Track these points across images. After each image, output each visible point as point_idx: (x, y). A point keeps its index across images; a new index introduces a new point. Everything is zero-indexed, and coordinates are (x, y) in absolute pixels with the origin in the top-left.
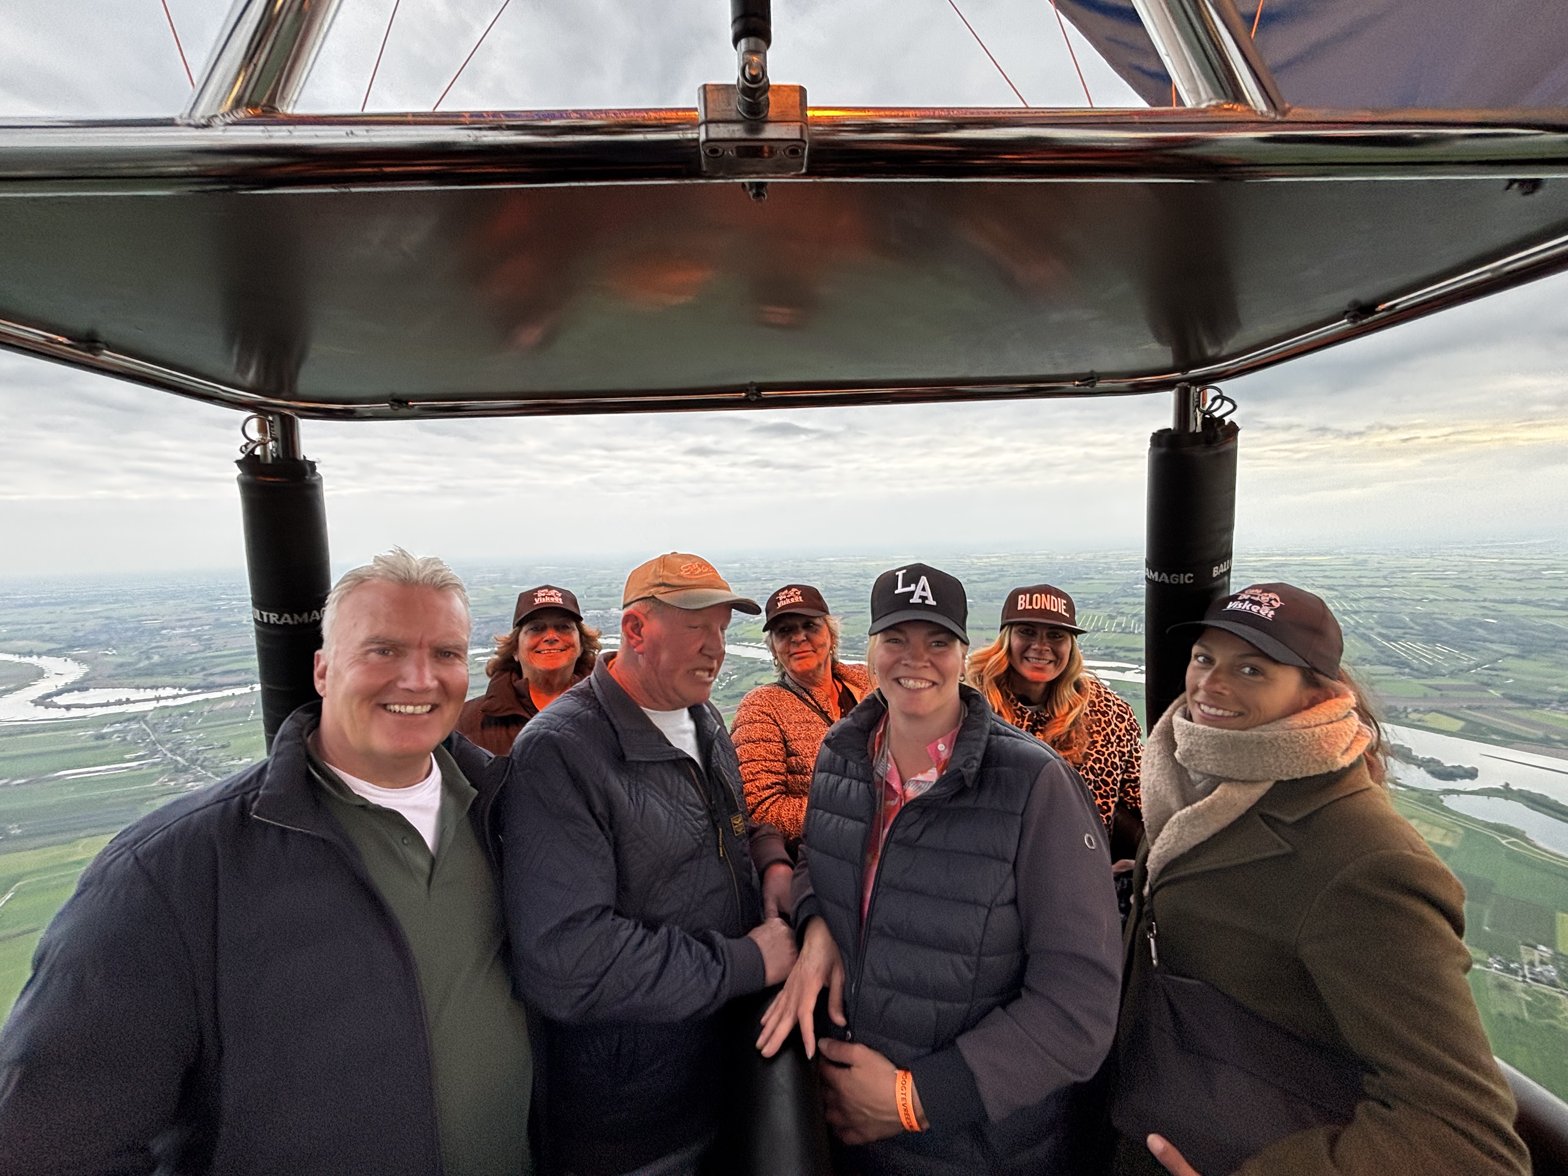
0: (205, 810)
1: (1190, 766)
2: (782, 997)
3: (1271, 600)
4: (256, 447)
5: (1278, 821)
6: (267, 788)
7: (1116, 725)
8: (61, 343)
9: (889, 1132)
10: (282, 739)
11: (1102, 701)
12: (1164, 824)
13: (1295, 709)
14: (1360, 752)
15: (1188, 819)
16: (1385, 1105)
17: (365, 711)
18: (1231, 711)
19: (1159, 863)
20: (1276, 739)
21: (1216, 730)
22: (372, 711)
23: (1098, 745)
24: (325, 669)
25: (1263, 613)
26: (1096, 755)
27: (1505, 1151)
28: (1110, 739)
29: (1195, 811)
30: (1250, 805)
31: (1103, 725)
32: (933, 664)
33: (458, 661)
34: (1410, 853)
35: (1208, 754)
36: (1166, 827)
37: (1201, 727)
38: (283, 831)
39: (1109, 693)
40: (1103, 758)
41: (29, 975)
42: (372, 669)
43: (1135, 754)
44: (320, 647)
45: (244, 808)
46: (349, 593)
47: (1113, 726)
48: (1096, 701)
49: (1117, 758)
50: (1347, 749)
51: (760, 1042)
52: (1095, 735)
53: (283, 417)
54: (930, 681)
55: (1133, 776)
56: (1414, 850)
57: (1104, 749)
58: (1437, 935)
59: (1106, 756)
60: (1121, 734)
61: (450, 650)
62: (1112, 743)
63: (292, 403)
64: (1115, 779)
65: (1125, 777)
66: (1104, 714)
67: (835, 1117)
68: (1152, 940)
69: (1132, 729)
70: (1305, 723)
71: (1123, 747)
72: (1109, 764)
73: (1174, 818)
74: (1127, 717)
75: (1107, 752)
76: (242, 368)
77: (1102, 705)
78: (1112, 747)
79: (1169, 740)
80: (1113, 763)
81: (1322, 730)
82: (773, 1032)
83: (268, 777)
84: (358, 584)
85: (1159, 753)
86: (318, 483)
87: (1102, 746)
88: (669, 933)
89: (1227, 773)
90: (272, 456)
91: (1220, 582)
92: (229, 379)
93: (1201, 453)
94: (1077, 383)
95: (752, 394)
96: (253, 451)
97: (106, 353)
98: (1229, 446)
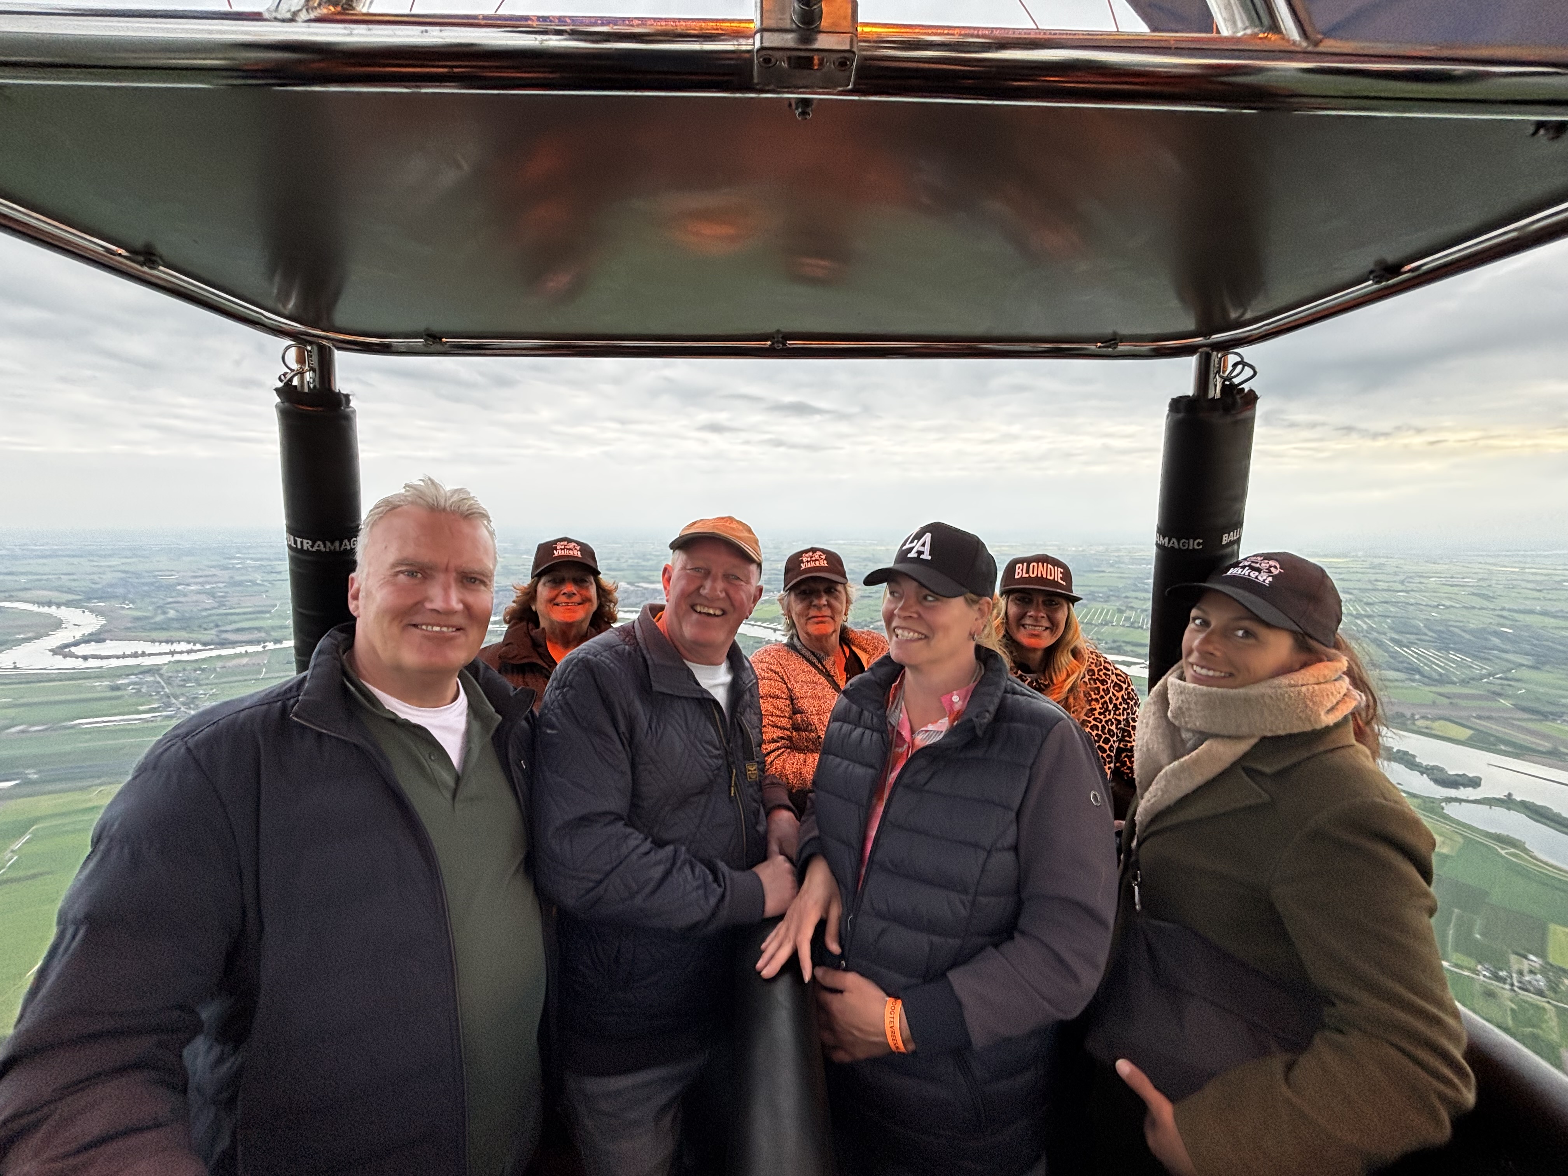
0: (250, 710)
3: (1270, 567)
4: (294, 375)
5: (1261, 774)
7: (1113, 693)
8: (122, 256)
10: (320, 652)
11: (1100, 670)
12: (1153, 780)
14: (1346, 713)
15: (1174, 773)
17: (395, 630)
23: (1096, 713)
24: (358, 590)
26: (1093, 722)
28: (1108, 707)
29: (1182, 766)
31: (1102, 693)
33: (483, 588)
36: (1155, 782)
38: (320, 735)
40: (1100, 725)
43: (1132, 723)
44: (353, 570)
45: (284, 711)
46: (381, 518)
47: (1111, 694)
48: (1096, 670)
49: (1114, 726)
52: (1094, 703)
53: (321, 348)
55: (1129, 745)
57: (1102, 717)
59: (1103, 723)
60: (1118, 702)
62: (1110, 711)
63: (331, 335)
64: (1112, 746)
65: (1121, 746)
66: (1103, 682)
68: (1136, 888)
69: (1129, 698)
71: (1119, 715)
72: (1106, 731)
73: (1162, 773)
74: (1124, 686)
76: (284, 297)
77: (1101, 673)
78: (1109, 714)
79: (1163, 700)
80: (1110, 730)
83: (307, 685)
84: (390, 510)
85: (1154, 714)
86: (352, 416)
87: (1100, 714)
88: (676, 851)
89: (1215, 729)
90: (309, 386)
91: (1229, 550)
92: (270, 303)
93: (1217, 419)
94: (1099, 344)
95: (778, 342)
96: (291, 380)
97: (161, 268)
98: (1247, 414)
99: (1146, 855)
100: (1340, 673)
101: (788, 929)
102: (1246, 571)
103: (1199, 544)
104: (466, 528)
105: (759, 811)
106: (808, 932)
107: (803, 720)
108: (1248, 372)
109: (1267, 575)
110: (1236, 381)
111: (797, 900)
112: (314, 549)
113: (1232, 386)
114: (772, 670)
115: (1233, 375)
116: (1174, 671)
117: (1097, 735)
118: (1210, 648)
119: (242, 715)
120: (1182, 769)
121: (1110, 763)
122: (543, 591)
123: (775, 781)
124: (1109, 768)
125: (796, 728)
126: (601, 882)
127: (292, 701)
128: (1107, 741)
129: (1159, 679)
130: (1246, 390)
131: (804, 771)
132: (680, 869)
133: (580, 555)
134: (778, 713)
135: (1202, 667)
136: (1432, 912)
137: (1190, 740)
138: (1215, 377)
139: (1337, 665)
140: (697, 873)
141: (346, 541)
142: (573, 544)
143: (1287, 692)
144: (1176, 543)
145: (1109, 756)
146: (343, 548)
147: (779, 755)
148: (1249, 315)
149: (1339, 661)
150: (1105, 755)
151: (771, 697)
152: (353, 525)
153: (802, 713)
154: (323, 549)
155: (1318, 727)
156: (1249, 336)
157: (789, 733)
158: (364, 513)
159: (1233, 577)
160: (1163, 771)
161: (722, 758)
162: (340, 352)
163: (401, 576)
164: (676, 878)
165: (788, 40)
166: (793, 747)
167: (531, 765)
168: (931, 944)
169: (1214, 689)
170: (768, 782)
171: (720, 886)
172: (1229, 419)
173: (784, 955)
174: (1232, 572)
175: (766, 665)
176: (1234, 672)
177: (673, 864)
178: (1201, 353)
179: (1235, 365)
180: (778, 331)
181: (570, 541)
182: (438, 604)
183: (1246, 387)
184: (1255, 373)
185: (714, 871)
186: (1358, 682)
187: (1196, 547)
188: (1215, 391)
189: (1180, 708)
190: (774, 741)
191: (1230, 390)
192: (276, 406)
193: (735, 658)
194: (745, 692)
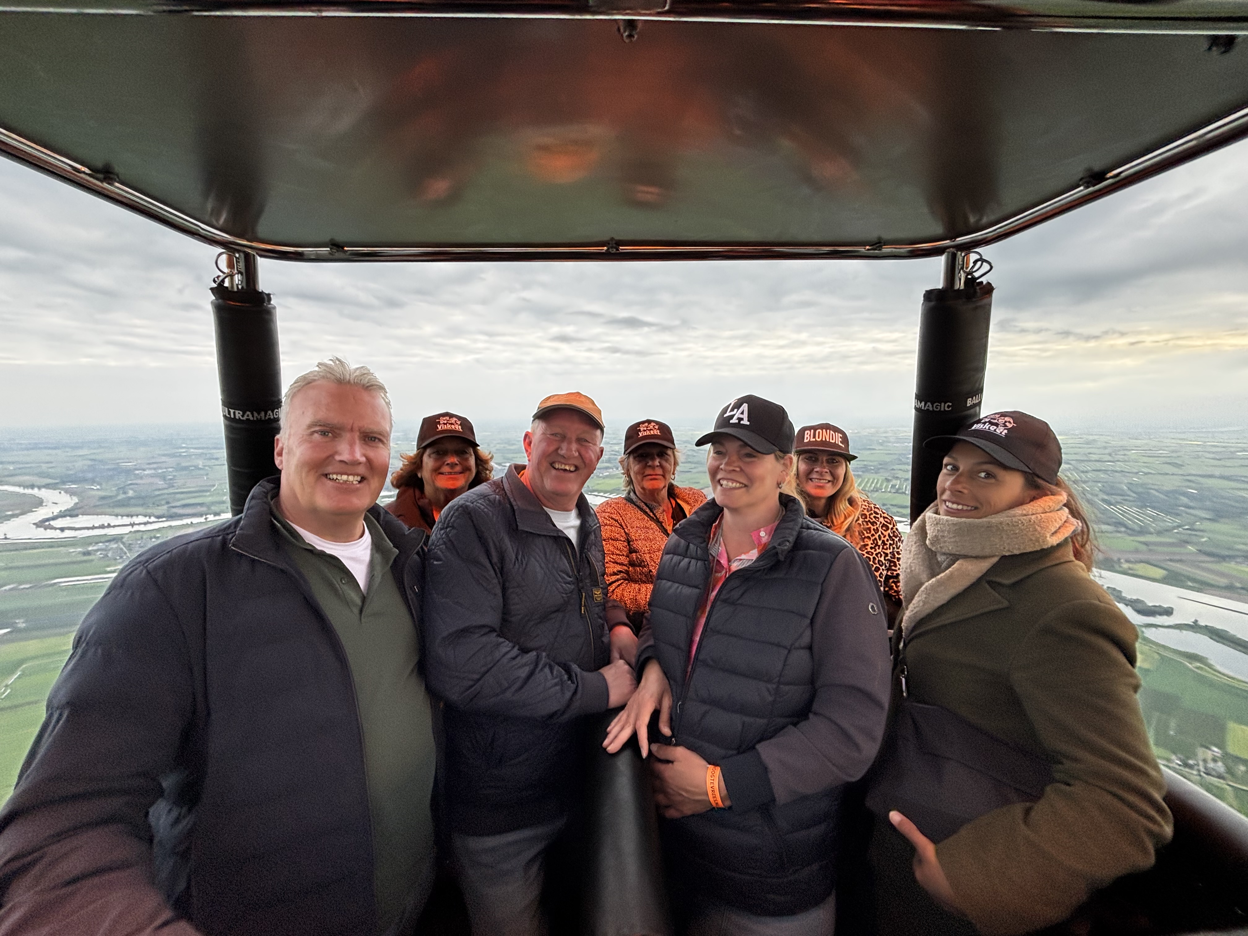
0: (197, 542)
1: (937, 549)
2: (623, 715)
3: (1006, 422)
4: (225, 278)
5: (1000, 584)
6: (241, 529)
7: (882, 533)
8: (84, 172)
9: (700, 809)
11: (872, 514)
13: (1019, 503)
14: (1066, 535)
16: (1069, 785)
17: (311, 479)
18: (968, 506)
19: (911, 622)
20: (1001, 523)
21: (956, 519)
22: (318, 479)
23: (868, 547)
24: (282, 449)
25: (998, 431)
27: (1153, 813)
28: (877, 542)
29: (938, 581)
30: (980, 575)
31: (873, 532)
32: (742, 470)
33: (381, 445)
34: (1097, 602)
35: (950, 538)
37: (946, 518)
38: (254, 560)
39: (878, 508)
41: (71, 652)
42: (316, 446)
43: (897, 556)
45: (224, 543)
47: (880, 533)
48: (868, 514)
50: (1056, 532)
51: (606, 743)
52: (866, 540)
53: (247, 255)
54: (740, 483)
55: (895, 573)
56: (1100, 601)
57: (873, 551)
58: (1114, 663)
60: (885, 539)
61: (375, 435)
62: (879, 546)
63: (254, 244)
65: (889, 573)
67: (661, 798)
68: (903, 680)
69: (894, 536)
70: (1024, 512)
71: (887, 549)
72: (877, 562)
73: (922, 588)
74: (890, 526)
75: (875, 553)
76: (216, 213)
77: (872, 516)
78: (879, 549)
80: (879, 561)
81: (1037, 517)
82: (616, 737)
86: (273, 311)
87: (871, 548)
90: (238, 288)
91: (972, 411)
92: (207, 218)
93: (961, 306)
94: (867, 247)
95: (612, 247)
96: (223, 281)
97: (117, 184)
98: (985, 301)
99: (911, 653)
101: (628, 716)
102: (987, 426)
103: (949, 407)
104: (366, 397)
105: (603, 625)
106: (646, 719)
107: (637, 558)
108: (986, 267)
109: (1003, 428)
110: (976, 275)
111: (636, 694)
112: (244, 418)
113: (973, 279)
114: (612, 518)
116: (931, 508)
118: (959, 487)
119: (190, 546)
120: (940, 583)
123: (616, 604)
125: (632, 564)
126: (479, 680)
127: (230, 536)
129: (919, 516)
130: (985, 283)
131: (638, 597)
132: (542, 670)
134: (618, 552)
135: (953, 503)
136: (1136, 688)
137: (944, 561)
138: (959, 272)
139: (1060, 498)
140: (555, 673)
141: (270, 412)
143: (1020, 520)
144: (931, 406)
147: (619, 585)
148: (985, 220)
149: (1061, 495)
151: (612, 540)
152: (276, 399)
153: (636, 552)
154: (251, 418)
155: (1045, 547)
156: (986, 238)
157: (626, 568)
158: (285, 389)
159: (976, 431)
160: (924, 586)
161: (573, 584)
162: (263, 259)
163: (316, 435)
164: (539, 676)
166: (630, 579)
167: (422, 589)
168: (743, 724)
169: (963, 520)
170: (610, 604)
171: (573, 682)
172: (971, 306)
173: (625, 735)
174: (975, 427)
175: (607, 514)
176: (979, 506)
177: (537, 665)
178: (949, 252)
179: (975, 262)
180: (612, 239)
182: (345, 456)
183: (984, 280)
184: (991, 268)
185: (568, 671)
186: (1075, 513)
187: (947, 409)
188: (960, 284)
190: (615, 574)
191: (971, 282)
192: (212, 302)
193: (582, 507)
194: (590, 533)
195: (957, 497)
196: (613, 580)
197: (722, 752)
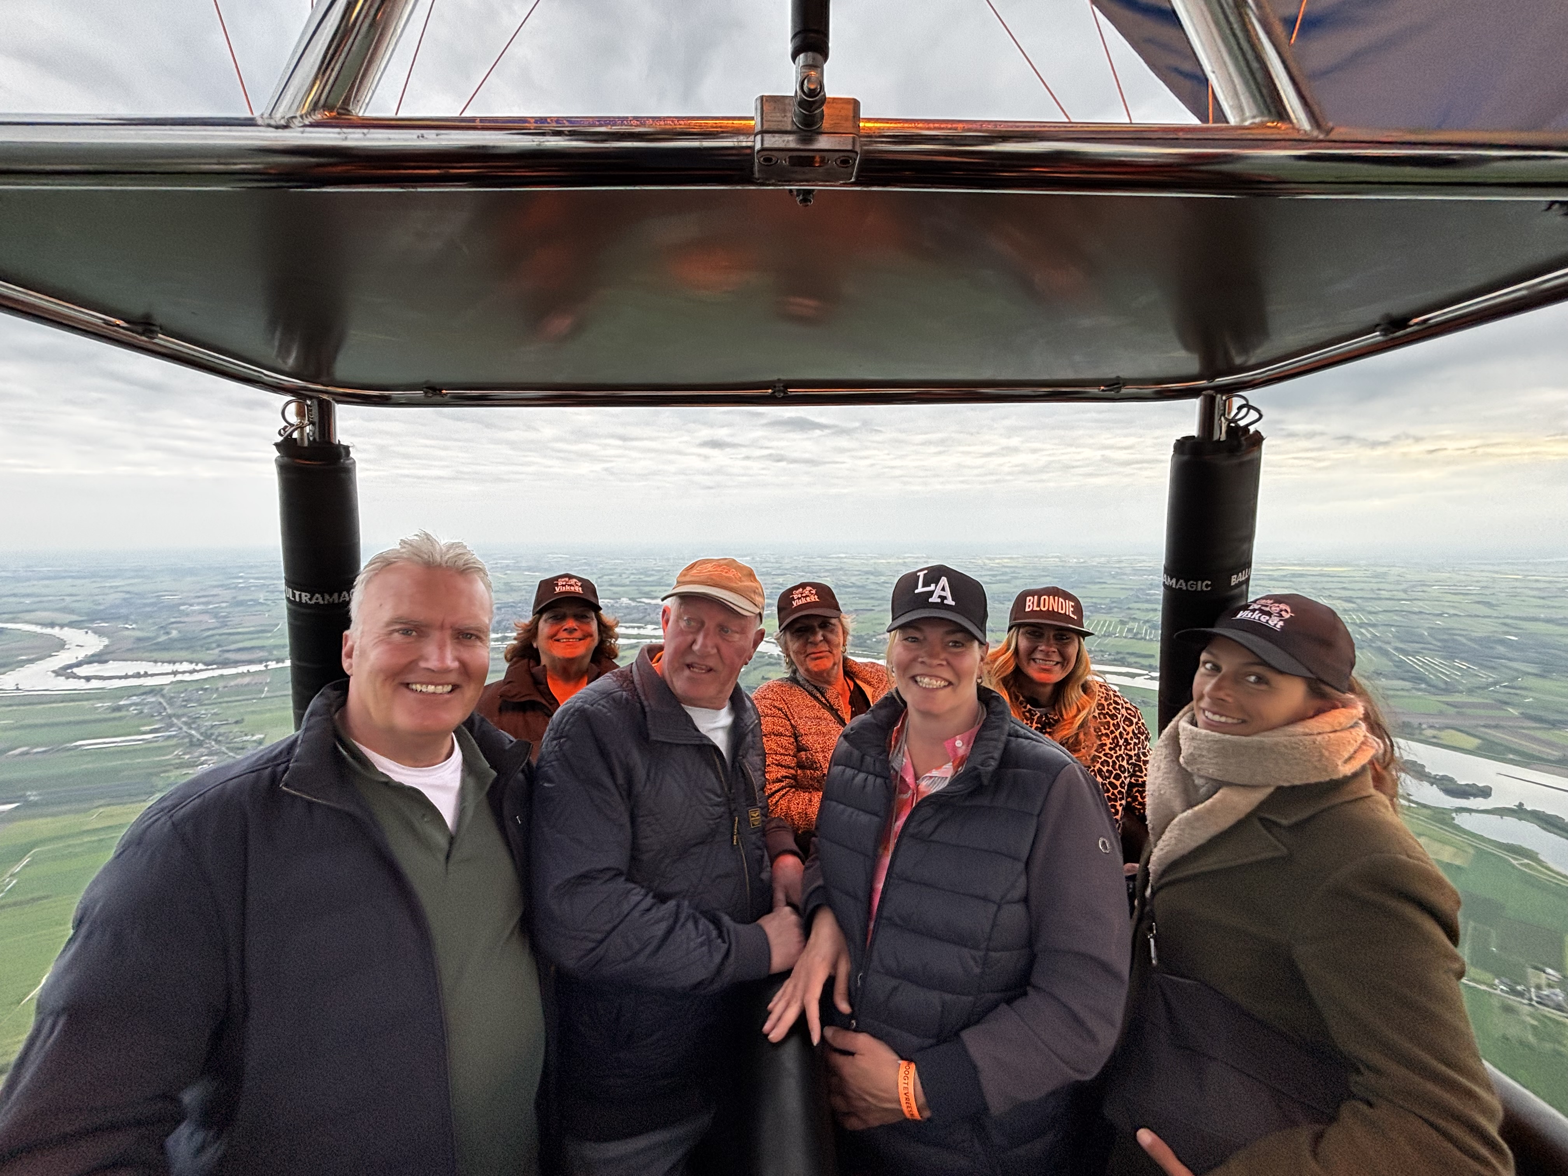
4: (294, 430)
8: (118, 326)
53: (321, 402)
76: (283, 352)
86: (352, 467)
90: (309, 439)
91: (1237, 591)
92: (270, 363)
93: (1223, 461)
94: (1102, 388)
95: (779, 391)
96: (291, 434)
97: (160, 335)
98: (1253, 455)
100: (1355, 720)
101: (795, 986)
102: (1256, 615)
103: (1207, 586)
105: (762, 856)
106: (816, 991)
107: (807, 758)
108: (1253, 415)
109: (1278, 619)
110: (1242, 423)
111: (804, 954)
112: (313, 602)
113: (1238, 427)
114: (775, 707)
115: (1238, 417)
116: (1184, 715)
117: (1108, 771)
118: (1221, 694)
120: (1197, 817)
121: (1121, 799)
122: (545, 628)
124: (1121, 805)
125: (801, 765)
126: (602, 941)
128: (1117, 777)
129: (1170, 721)
130: (1252, 432)
131: (809, 811)
132: (683, 925)
133: (581, 592)
134: (782, 751)
135: (1214, 713)
136: (1460, 974)
138: (1220, 419)
139: (1354, 711)
140: (701, 927)
141: (345, 593)
142: (575, 580)
143: (1301, 741)
144: (1184, 584)
145: (1120, 792)
146: (341, 599)
147: (784, 795)
148: (1252, 361)
149: (1355, 708)
150: (1116, 792)
151: (775, 735)
152: (351, 576)
153: (806, 751)
154: (322, 602)
155: (1335, 777)
156: (1254, 380)
157: (793, 772)
158: (363, 564)
159: (1242, 620)
160: (1176, 820)
161: (724, 805)
162: (341, 406)
164: (679, 935)
165: (790, 142)
166: (797, 785)
168: (944, 1004)
169: (1227, 736)
171: (724, 942)
172: (1235, 461)
173: (791, 1016)
174: (1241, 615)
175: (769, 701)
176: (1246, 718)
177: (675, 922)
178: (1205, 395)
179: (1240, 408)
180: (779, 380)
181: (570, 577)
183: (1251, 429)
184: (1261, 416)
185: (717, 923)
186: (1375, 726)
187: (1205, 589)
188: (1221, 433)
189: (1191, 754)
190: (779, 781)
191: (1236, 432)
192: (276, 460)
193: (737, 701)
194: (747, 734)
195: (1219, 706)
196: (777, 788)
197: (916, 1041)
